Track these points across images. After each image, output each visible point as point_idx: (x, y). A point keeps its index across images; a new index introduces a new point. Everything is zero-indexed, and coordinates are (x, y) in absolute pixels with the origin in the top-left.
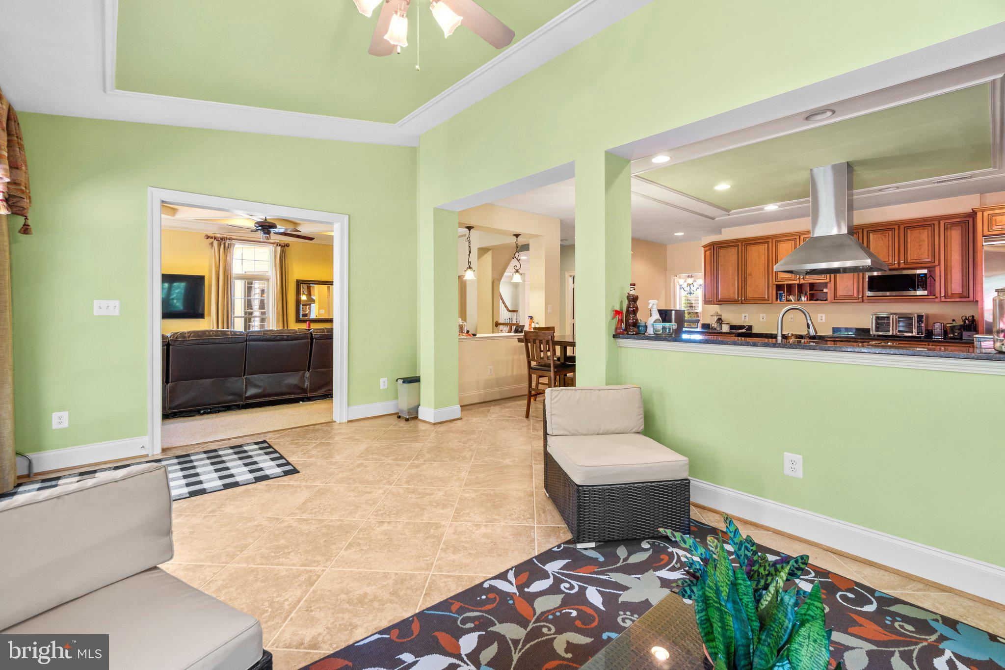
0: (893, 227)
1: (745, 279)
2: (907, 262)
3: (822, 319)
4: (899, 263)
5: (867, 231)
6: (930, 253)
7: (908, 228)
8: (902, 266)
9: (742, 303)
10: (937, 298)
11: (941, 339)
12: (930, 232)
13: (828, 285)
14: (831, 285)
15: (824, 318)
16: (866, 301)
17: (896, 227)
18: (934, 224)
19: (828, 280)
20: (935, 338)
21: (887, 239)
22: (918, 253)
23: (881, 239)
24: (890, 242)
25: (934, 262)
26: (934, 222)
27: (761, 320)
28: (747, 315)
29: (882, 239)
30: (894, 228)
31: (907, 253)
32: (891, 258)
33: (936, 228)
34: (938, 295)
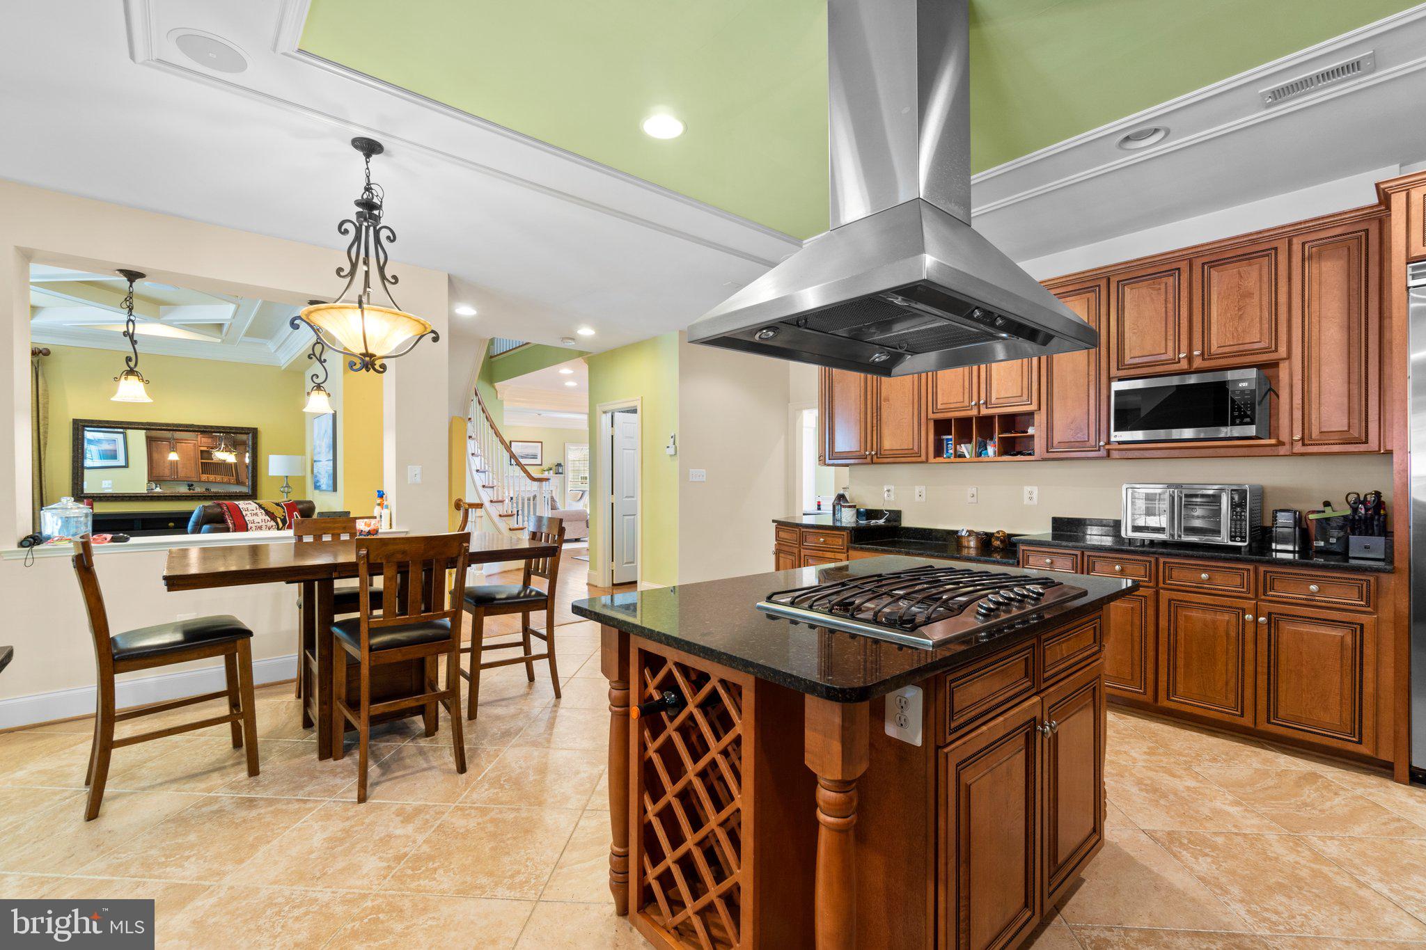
0: (1174, 266)
1: (879, 409)
2: (1210, 354)
3: (1031, 499)
4: (1190, 358)
5: (1118, 282)
6: (1266, 326)
7: (1213, 264)
8: (1198, 363)
9: (872, 463)
10: (1282, 444)
11: (1293, 552)
12: (1265, 270)
13: (1036, 416)
14: (1040, 419)
15: (1035, 496)
16: (1115, 454)
17: (1184, 266)
18: (1276, 249)
19: (1033, 407)
20: (1277, 551)
21: (1163, 297)
22: (1236, 328)
23: (1148, 299)
24: (1170, 306)
25: (1276, 350)
26: (1274, 244)
27: (917, 498)
28: (892, 487)
29: (1152, 300)
30: (1179, 269)
31: (1210, 329)
32: (1170, 344)
33: (1282, 258)
34: (1284, 436)
